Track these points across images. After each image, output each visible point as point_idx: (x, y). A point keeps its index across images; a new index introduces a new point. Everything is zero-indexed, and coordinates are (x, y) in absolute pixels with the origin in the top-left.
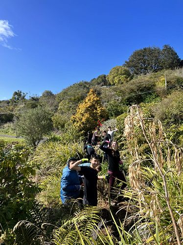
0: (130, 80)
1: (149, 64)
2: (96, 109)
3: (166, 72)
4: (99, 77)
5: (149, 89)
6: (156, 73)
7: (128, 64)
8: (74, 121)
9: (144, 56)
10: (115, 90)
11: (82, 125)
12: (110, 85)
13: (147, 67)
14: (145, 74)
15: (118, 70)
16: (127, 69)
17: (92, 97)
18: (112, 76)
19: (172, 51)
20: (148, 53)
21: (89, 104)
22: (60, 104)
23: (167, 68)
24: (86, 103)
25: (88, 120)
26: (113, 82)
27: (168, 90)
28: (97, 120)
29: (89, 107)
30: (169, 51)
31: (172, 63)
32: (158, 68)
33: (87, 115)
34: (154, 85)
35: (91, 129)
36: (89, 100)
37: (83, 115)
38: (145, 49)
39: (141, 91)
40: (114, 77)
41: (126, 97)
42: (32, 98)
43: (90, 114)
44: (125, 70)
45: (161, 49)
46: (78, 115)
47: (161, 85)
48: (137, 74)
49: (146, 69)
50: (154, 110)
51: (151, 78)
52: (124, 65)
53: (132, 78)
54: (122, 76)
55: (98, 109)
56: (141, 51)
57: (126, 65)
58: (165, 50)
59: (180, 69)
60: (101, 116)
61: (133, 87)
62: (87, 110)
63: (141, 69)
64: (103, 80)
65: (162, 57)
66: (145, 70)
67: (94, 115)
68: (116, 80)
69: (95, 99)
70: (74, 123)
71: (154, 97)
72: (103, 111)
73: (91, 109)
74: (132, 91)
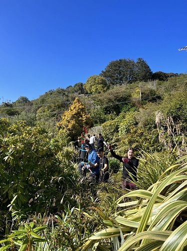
0: (107, 89)
1: (124, 75)
2: (82, 116)
3: (140, 84)
4: (76, 85)
5: (125, 99)
6: (131, 85)
7: (104, 74)
8: (60, 128)
9: (119, 67)
10: (94, 99)
11: (68, 132)
12: (87, 93)
13: (122, 78)
14: (121, 85)
15: (95, 79)
16: (104, 78)
17: (77, 105)
18: (89, 85)
19: (145, 64)
20: (123, 64)
21: (75, 112)
22: (38, 111)
23: (141, 80)
24: (71, 110)
25: (74, 126)
26: (90, 90)
27: (142, 100)
28: (82, 127)
29: (75, 114)
30: (143, 64)
31: (145, 76)
32: (133, 79)
33: (73, 122)
34: (130, 96)
35: (77, 135)
36: (74, 108)
37: (69, 122)
38: (120, 60)
39: (118, 101)
40: (91, 86)
41: (104, 106)
42: (6, 104)
43: (76, 121)
44: (102, 80)
45: (136, 61)
46: (64, 122)
47: (136, 96)
48: (113, 84)
49: (121, 79)
50: (138, 118)
51: (127, 88)
52: (101, 75)
53: (108, 88)
54: (99, 86)
55: (83, 117)
56: (117, 61)
57: (102, 75)
58: (139, 63)
59: (152, 81)
60: (87, 123)
61: (111, 97)
62: (73, 117)
63: (117, 79)
64: (80, 88)
65: (136, 69)
66: (120, 81)
67: (79, 122)
68: (93, 90)
69: (80, 107)
70: (59, 129)
71: (130, 107)
72: (88, 119)
73: (77, 116)
74: (110, 100)
